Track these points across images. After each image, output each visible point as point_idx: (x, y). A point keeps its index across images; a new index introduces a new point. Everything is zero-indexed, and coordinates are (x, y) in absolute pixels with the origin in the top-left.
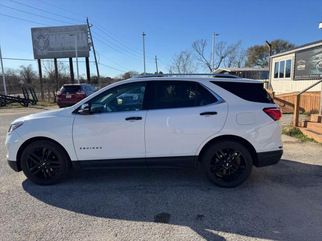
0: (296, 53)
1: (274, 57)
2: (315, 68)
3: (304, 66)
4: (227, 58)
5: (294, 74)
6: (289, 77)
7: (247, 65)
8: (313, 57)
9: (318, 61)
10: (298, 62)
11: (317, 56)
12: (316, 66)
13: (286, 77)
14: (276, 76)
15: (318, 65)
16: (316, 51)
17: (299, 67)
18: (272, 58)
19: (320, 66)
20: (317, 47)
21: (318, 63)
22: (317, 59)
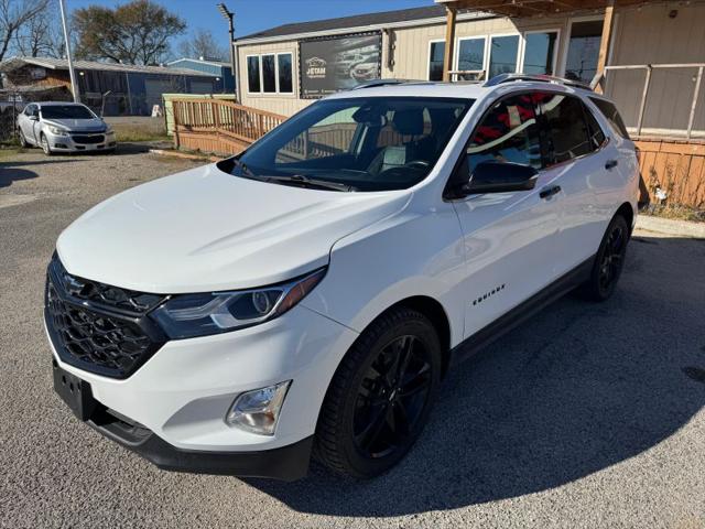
0: (300, 41)
1: (245, 45)
2: (348, 77)
3: (323, 71)
4: (25, 30)
5: (301, 85)
6: (291, 91)
7: (78, 55)
8: (343, 53)
9: (353, 62)
10: (309, 61)
11: (351, 52)
12: (349, 71)
13: (281, 91)
14: (254, 87)
15: (353, 71)
16: (347, 42)
17: (311, 71)
18: (238, 46)
19: (357, 72)
20: (348, 34)
21: (353, 67)
22: (351, 58)
